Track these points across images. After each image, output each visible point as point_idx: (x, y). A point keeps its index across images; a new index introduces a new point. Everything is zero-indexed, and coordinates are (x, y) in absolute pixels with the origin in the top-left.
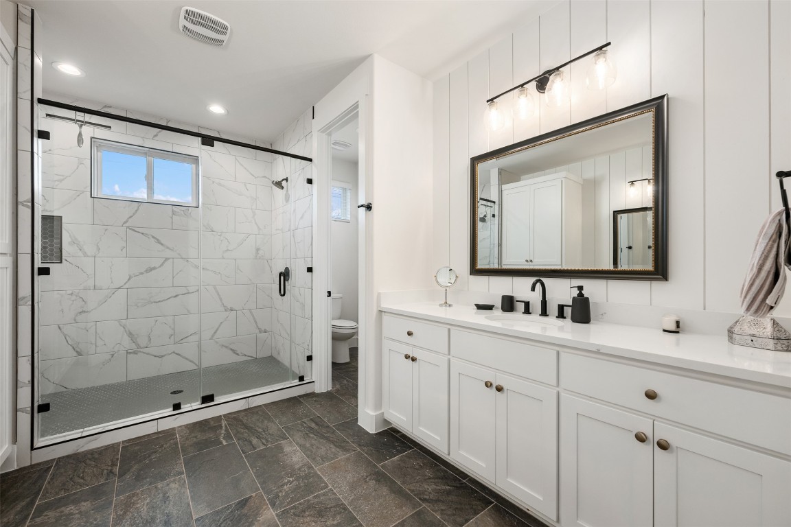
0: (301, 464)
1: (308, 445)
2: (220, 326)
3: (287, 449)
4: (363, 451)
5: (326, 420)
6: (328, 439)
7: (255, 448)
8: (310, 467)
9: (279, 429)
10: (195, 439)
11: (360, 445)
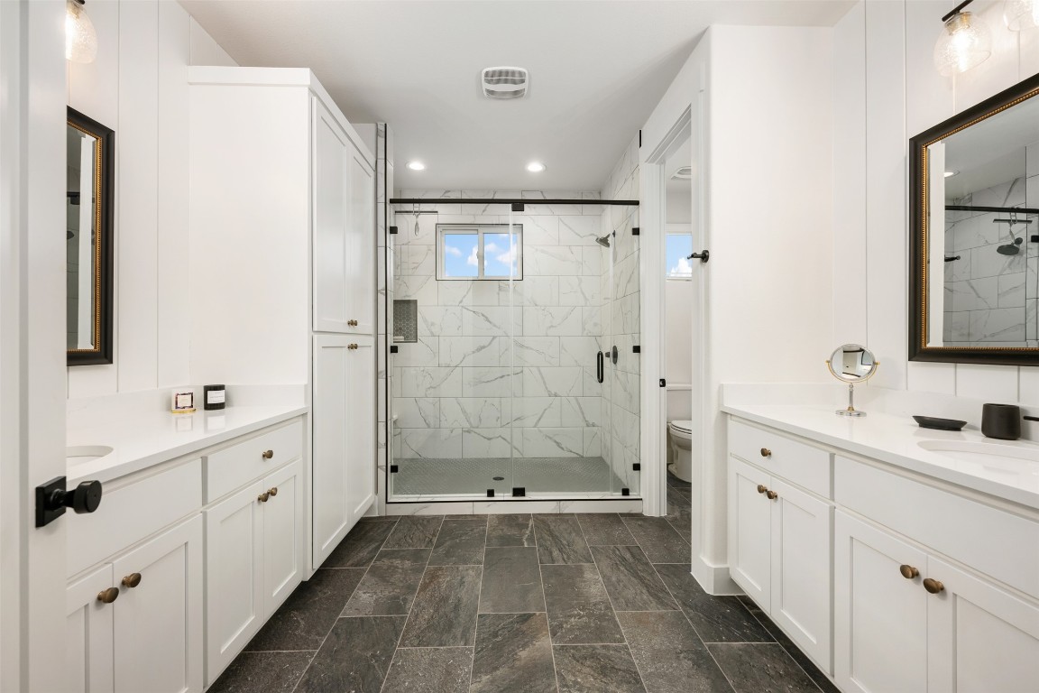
0: (598, 600)
1: (614, 579)
2: (544, 412)
3: (588, 575)
4: (688, 614)
5: (646, 554)
6: (641, 580)
7: (553, 561)
8: (608, 608)
9: (585, 548)
10: (501, 532)
11: (684, 604)
